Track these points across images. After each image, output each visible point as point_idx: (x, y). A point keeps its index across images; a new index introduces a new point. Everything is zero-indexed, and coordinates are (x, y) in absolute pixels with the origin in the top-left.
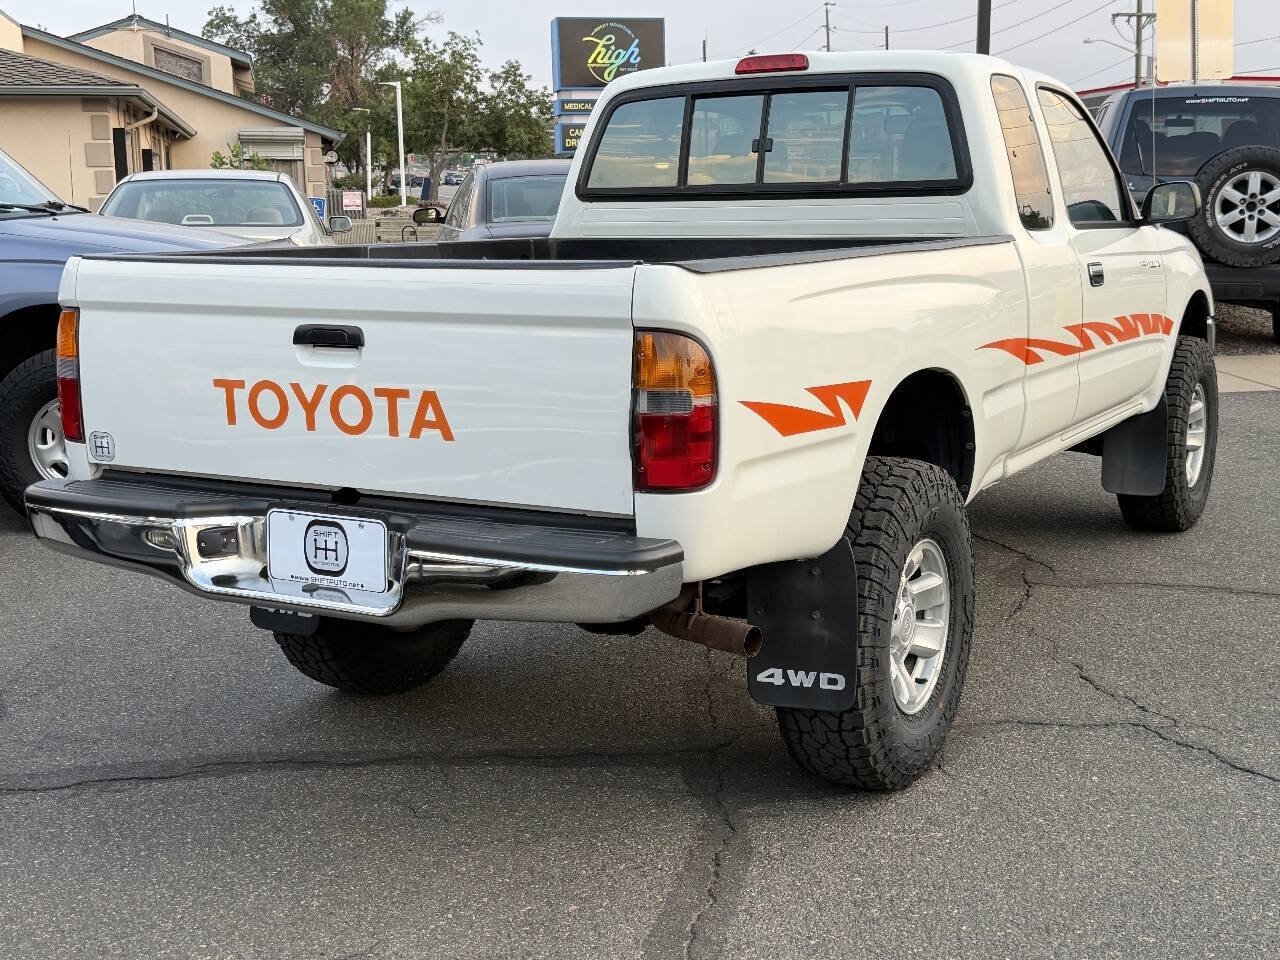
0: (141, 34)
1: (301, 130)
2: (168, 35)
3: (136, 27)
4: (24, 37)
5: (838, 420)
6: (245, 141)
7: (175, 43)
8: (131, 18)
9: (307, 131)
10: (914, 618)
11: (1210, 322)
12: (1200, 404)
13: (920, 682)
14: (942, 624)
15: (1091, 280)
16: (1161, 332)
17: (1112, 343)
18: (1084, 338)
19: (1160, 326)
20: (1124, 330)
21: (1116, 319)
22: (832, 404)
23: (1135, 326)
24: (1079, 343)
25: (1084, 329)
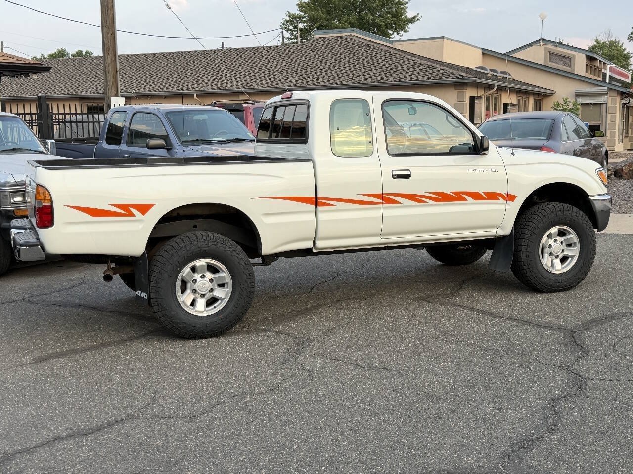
0: (544, 47)
1: (606, 88)
2: (556, 46)
3: (542, 44)
4: (483, 54)
5: (132, 215)
6: (578, 95)
7: (560, 50)
8: (540, 40)
9: (609, 89)
10: (211, 286)
11: (592, 198)
12: (571, 236)
13: (215, 307)
14: (228, 290)
15: (393, 176)
16: (502, 201)
17: (426, 202)
18: (386, 199)
19: (499, 197)
20: (442, 197)
21: (429, 193)
22: (126, 210)
23: (458, 197)
24: (380, 201)
25: (386, 196)
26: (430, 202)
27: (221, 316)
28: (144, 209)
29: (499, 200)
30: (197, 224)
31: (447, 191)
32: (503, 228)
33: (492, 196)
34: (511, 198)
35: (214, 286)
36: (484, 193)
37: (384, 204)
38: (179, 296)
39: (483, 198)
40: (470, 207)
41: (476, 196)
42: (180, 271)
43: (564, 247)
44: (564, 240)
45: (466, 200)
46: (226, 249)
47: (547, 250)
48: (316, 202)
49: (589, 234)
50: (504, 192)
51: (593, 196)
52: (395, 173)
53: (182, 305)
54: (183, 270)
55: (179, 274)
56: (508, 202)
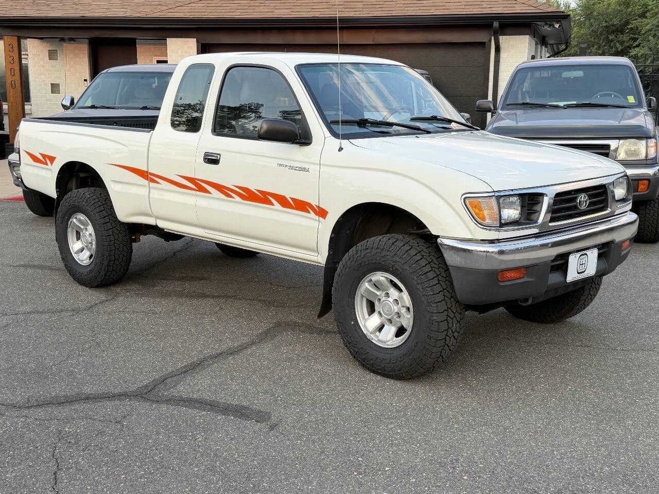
5: (46, 164)
10: (90, 240)
11: (439, 241)
12: (402, 294)
13: (90, 260)
14: (94, 247)
15: (205, 159)
16: (312, 215)
17: (233, 198)
18: (198, 185)
19: (310, 210)
20: (249, 196)
21: (235, 186)
22: (45, 159)
23: (262, 198)
24: (193, 187)
25: (199, 182)
26: (238, 199)
27: (88, 270)
28: (52, 159)
29: (309, 212)
31: (252, 187)
32: (321, 255)
33: (301, 206)
34: (322, 213)
36: (292, 199)
37: (197, 191)
38: (70, 242)
39: (292, 207)
41: (283, 201)
42: (69, 220)
43: (400, 309)
48: (148, 176)
50: (314, 203)
51: (444, 237)
54: (71, 220)
55: (69, 223)
56: (321, 219)
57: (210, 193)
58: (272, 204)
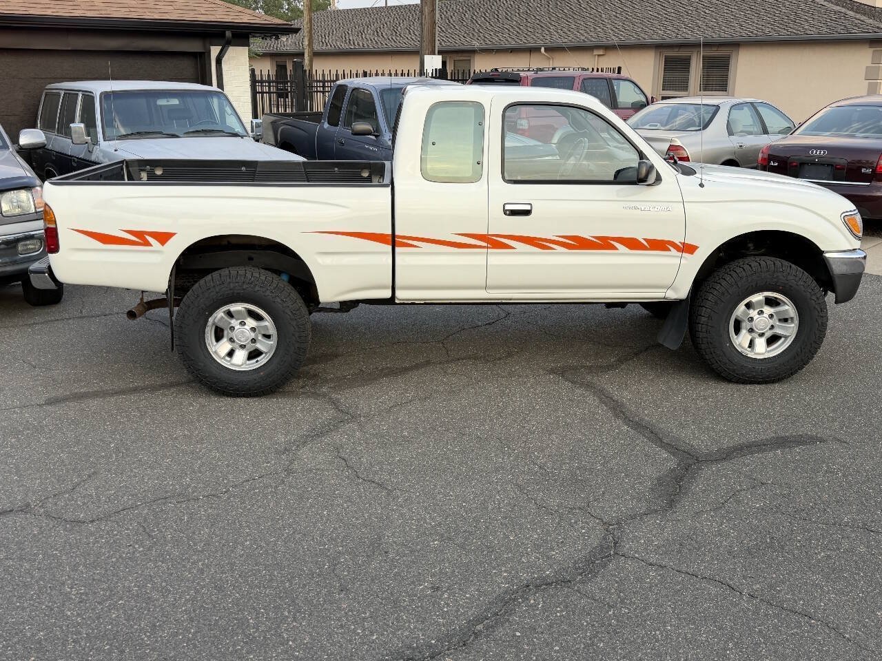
5: (148, 244)
10: (253, 335)
11: (827, 255)
12: (786, 307)
13: (257, 361)
14: (272, 343)
15: (505, 212)
16: (673, 252)
17: (554, 249)
18: (493, 242)
19: (670, 247)
20: (579, 243)
21: (560, 236)
22: (141, 238)
23: (604, 244)
24: (485, 244)
25: (494, 238)
26: (560, 249)
27: (262, 374)
28: (163, 238)
30: (253, 256)
31: (587, 234)
32: (675, 290)
33: (659, 245)
34: (689, 249)
35: (257, 336)
36: (645, 239)
37: (490, 248)
38: (209, 345)
39: (643, 248)
40: (622, 258)
41: (632, 244)
42: (211, 314)
43: (775, 322)
44: (776, 313)
45: (615, 248)
46: (266, 294)
47: (745, 325)
48: (393, 241)
49: (815, 308)
50: (678, 240)
51: (828, 252)
52: (508, 207)
53: (214, 357)
54: (215, 315)
55: (211, 320)
56: (684, 254)
57: (514, 248)
58: (616, 249)
